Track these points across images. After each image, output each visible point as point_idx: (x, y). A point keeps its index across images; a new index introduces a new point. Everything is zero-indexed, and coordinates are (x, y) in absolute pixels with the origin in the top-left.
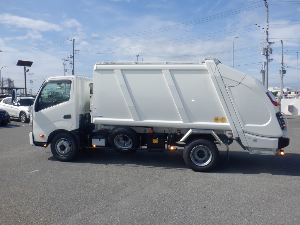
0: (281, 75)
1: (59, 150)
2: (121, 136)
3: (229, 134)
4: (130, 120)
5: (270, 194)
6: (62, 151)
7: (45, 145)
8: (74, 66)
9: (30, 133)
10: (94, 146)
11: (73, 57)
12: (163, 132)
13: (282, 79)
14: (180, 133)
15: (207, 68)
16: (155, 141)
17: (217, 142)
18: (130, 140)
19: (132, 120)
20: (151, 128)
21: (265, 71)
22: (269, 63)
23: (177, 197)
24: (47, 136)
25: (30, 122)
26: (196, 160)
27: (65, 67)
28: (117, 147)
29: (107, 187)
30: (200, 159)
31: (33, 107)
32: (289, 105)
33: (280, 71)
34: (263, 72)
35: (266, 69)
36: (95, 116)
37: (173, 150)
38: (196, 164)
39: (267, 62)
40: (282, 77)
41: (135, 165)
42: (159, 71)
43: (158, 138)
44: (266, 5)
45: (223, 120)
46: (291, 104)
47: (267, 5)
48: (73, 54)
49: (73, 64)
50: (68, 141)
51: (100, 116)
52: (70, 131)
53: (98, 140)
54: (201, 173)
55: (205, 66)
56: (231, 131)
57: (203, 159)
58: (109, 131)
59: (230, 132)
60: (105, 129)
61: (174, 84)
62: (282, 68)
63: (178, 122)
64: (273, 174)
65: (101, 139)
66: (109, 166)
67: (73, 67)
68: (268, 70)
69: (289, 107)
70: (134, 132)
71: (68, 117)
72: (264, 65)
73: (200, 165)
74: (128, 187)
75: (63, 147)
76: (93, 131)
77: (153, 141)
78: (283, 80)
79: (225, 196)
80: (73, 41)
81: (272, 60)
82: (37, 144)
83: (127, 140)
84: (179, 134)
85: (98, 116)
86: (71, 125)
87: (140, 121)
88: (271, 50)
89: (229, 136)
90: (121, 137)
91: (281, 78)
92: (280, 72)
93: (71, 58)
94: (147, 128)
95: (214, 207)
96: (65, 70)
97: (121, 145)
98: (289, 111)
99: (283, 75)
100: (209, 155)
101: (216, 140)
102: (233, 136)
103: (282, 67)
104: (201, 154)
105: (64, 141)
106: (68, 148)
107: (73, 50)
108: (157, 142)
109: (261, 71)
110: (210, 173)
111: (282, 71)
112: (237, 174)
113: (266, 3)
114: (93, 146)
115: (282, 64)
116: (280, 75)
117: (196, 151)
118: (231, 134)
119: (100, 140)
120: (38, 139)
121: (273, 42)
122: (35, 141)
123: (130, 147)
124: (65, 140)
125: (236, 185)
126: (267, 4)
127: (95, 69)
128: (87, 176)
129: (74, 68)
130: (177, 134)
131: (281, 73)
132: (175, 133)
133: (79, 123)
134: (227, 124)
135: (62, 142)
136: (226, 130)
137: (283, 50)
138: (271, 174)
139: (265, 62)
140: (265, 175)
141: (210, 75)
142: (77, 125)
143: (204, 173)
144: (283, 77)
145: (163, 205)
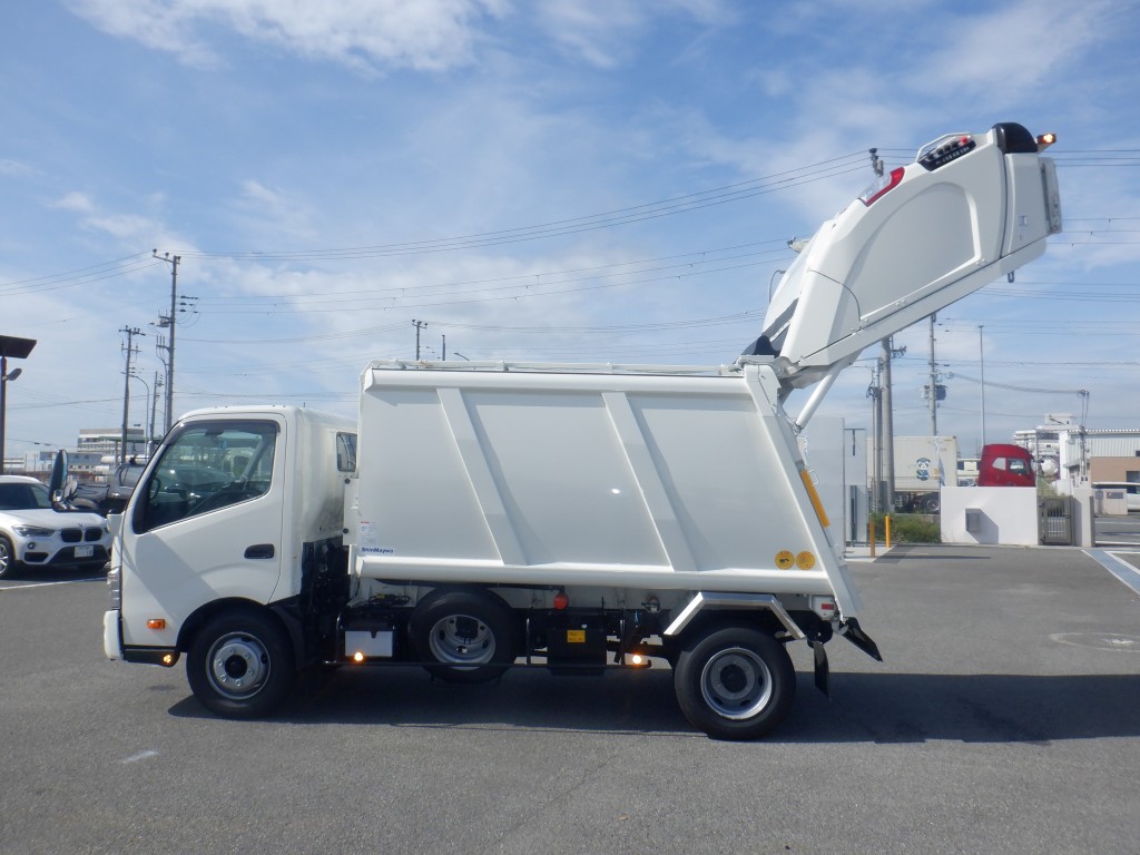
0: (931, 403)
1: (222, 675)
2: (452, 622)
3: (825, 607)
4: (489, 564)
5: (975, 801)
6: (232, 680)
7: (167, 659)
8: (171, 358)
9: (108, 614)
10: (359, 657)
11: (169, 322)
12: (600, 606)
13: (934, 418)
14: (658, 606)
15: (750, 391)
16: (577, 636)
17: (788, 634)
18: (484, 632)
19: (499, 563)
20: (556, 592)
21: (881, 392)
22: (894, 362)
23: (688, 821)
24: (175, 625)
25: (113, 572)
26: (719, 701)
27: (129, 357)
28: (437, 661)
29: (435, 798)
30: (732, 697)
31: (128, 515)
32: (967, 510)
33: (927, 387)
34: (876, 393)
35: (883, 383)
36: (364, 549)
37: (642, 667)
38: (720, 714)
39: (884, 359)
40: (934, 411)
41: (504, 725)
42: (592, 396)
43: (584, 626)
44: (875, 165)
45: (806, 561)
46: (975, 505)
47: (879, 167)
48: (173, 311)
49: (171, 350)
50: (255, 641)
51: (383, 548)
52: (269, 605)
53: (368, 634)
54: (739, 744)
55: (743, 383)
56: (833, 597)
57: (742, 695)
58: (406, 602)
59: (827, 601)
60: (390, 598)
61: (642, 442)
62: (931, 380)
63: (660, 569)
64: (966, 740)
65: (379, 634)
66: (412, 729)
67: (167, 362)
68: (889, 386)
69: (968, 516)
70: (504, 605)
71: (260, 552)
72: (876, 369)
73: (733, 717)
74: (509, 798)
75: (236, 666)
76: (351, 604)
77: (569, 637)
78: (937, 419)
79: (840, 813)
80: (175, 263)
81: (903, 350)
82: (134, 654)
83: (473, 635)
84: (654, 610)
85: (377, 550)
86: (274, 583)
87: (526, 567)
89: (825, 614)
90: (450, 624)
91: (930, 415)
92: (927, 393)
93: (163, 325)
94: (539, 593)
95: (815, 845)
96: (128, 368)
97: (448, 653)
98: (968, 529)
99: (937, 402)
100: (761, 682)
101: (786, 630)
102: (837, 613)
103: (932, 376)
104: (733, 679)
105: (239, 640)
106: (256, 668)
107: (174, 296)
108: (583, 641)
109: (870, 388)
110: (768, 744)
111: (931, 388)
112: (854, 744)
113: (877, 158)
114: (351, 659)
115: (933, 364)
117: (718, 669)
118: (832, 606)
119: (374, 636)
120: (140, 635)
122: (126, 642)
123: (484, 658)
124: (246, 640)
125: (862, 778)
126: (878, 161)
127: (368, 383)
128: (349, 765)
129: (171, 365)
130: (649, 609)
131: (931, 395)
132: (643, 607)
133: (300, 574)
134: (820, 574)
135: (232, 647)
136: (814, 596)
138: (961, 741)
139: (879, 359)
140: (946, 743)
141: (760, 415)
142: (293, 583)
143: (749, 745)
144: (937, 410)
145: (651, 847)
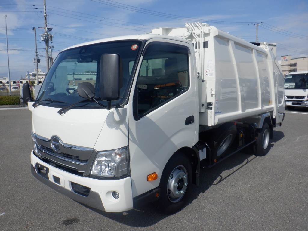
10: (215, 161)
33: (35, 59)
36: (216, 113)
40: (37, 66)
55: (266, 50)
88: (51, 37)
92: (35, 61)
99: (38, 63)
103: (36, 56)
111: (36, 59)
115: (37, 52)
116: (34, 63)
121: (52, 29)
137: (36, 38)
141: (268, 60)
